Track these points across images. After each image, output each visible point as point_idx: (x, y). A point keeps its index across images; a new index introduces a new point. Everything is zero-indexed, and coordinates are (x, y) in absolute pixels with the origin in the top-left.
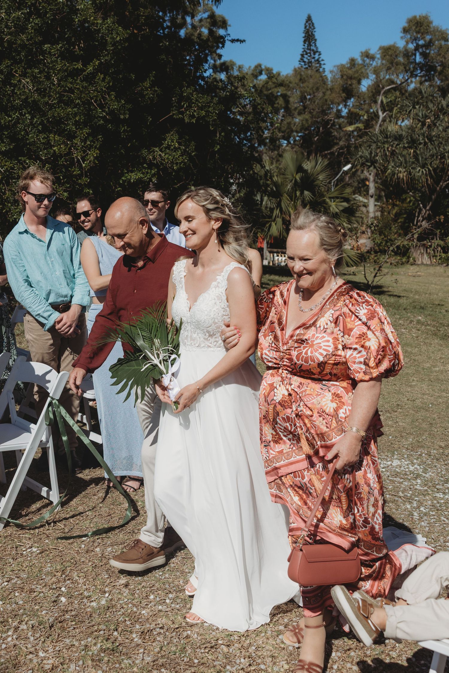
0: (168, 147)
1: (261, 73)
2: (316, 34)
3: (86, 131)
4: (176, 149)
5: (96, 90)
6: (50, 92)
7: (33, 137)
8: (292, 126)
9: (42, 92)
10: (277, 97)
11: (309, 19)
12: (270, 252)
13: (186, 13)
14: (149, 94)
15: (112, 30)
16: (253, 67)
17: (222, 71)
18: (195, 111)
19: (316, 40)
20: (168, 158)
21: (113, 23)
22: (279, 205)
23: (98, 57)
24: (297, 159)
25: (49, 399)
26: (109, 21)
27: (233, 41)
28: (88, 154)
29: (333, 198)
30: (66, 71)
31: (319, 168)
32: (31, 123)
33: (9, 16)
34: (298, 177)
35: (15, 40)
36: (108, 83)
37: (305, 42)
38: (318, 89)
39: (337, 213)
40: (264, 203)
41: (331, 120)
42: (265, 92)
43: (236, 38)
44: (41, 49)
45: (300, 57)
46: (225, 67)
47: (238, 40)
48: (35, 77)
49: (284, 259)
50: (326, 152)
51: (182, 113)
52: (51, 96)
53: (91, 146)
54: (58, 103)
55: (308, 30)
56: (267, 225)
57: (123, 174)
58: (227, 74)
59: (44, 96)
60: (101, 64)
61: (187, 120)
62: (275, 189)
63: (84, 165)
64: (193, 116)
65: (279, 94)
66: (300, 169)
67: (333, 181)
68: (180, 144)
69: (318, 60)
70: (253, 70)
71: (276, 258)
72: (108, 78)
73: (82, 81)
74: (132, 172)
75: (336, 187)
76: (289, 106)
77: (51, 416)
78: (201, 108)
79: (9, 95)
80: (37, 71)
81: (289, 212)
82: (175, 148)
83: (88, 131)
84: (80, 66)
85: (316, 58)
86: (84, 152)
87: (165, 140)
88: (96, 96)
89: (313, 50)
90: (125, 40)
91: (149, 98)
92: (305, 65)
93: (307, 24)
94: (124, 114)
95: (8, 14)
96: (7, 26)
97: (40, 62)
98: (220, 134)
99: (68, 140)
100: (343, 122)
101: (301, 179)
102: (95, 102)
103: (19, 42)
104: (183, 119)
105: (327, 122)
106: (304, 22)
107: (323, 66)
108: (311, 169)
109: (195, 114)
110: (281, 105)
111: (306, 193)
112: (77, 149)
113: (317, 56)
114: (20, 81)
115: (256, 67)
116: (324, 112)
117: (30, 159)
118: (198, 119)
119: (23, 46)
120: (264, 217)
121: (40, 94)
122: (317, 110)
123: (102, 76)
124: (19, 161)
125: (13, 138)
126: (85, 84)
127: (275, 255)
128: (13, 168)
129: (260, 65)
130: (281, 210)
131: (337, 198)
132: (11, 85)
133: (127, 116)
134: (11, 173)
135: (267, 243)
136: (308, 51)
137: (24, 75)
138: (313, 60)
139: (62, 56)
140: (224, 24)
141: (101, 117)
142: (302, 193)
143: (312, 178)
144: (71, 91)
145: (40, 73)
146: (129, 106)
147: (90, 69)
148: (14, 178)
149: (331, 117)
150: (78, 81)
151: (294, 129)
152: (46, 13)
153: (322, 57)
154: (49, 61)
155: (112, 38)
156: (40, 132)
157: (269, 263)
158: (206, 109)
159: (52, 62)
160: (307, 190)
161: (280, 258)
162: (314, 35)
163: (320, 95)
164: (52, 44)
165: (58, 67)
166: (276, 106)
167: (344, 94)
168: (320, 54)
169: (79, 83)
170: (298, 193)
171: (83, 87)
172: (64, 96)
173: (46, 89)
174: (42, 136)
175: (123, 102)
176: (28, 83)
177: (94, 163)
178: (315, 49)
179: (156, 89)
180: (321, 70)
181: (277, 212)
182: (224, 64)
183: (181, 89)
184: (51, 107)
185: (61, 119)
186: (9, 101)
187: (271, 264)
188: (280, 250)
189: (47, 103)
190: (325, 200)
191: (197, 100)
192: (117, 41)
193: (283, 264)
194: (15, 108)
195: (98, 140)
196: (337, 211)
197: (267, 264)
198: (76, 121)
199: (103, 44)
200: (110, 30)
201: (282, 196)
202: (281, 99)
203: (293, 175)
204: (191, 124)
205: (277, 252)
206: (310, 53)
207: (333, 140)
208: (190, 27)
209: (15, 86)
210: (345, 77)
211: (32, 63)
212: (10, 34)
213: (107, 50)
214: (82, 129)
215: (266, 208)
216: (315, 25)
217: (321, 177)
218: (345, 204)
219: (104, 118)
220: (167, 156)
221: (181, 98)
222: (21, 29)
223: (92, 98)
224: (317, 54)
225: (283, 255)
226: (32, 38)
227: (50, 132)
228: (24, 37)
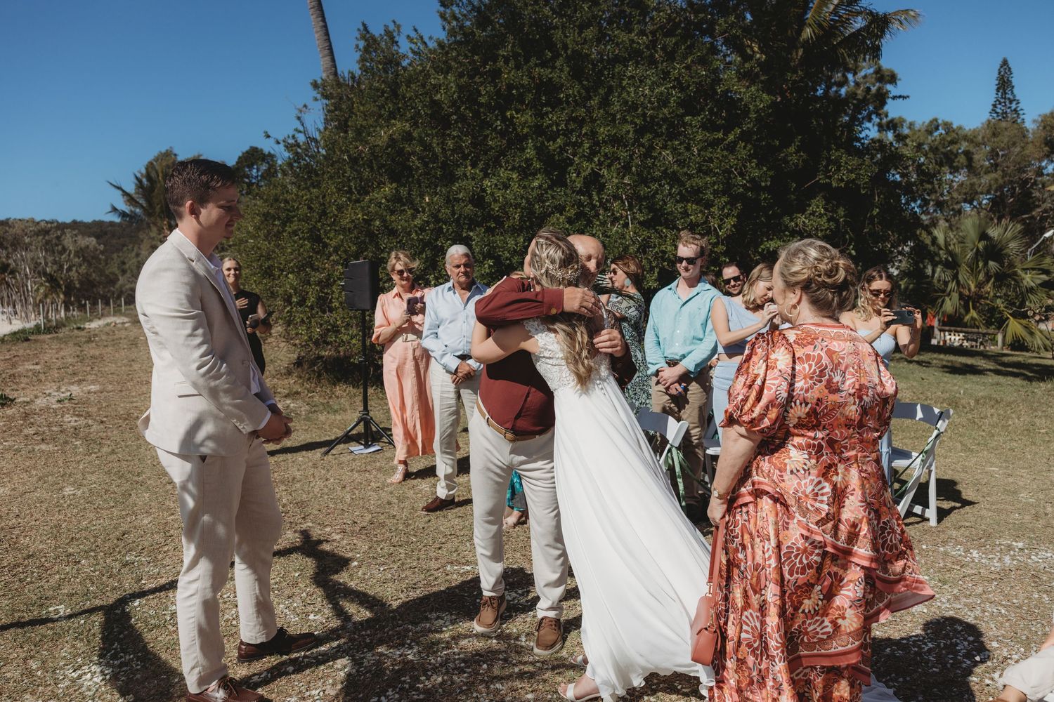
0: (813, 213)
1: (937, 128)
2: (1013, 80)
3: (724, 199)
4: (821, 216)
5: (737, 158)
6: (689, 162)
7: (670, 207)
8: (976, 187)
9: (681, 163)
10: (956, 155)
11: (1005, 63)
12: (940, 330)
13: (848, 70)
14: (794, 159)
15: (756, 98)
16: (927, 122)
17: (889, 129)
18: (844, 174)
19: (1013, 87)
20: (812, 225)
21: (758, 90)
22: (955, 277)
23: (739, 125)
24: (980, 225)
25: (668, 446)
26: (753, 89)
27: (894, 98)
28: (724, 223)
29: (1027, 269)
30: (706, 141)
31: (1009, 234)
32: (670, 194)
33: (653, 92)
34: (981, 246)
35: (658, 114)
36: (750, 151)
37: (998, 90)
38: (1014, 144)
39: (1032, 288)
40: (936, 275)
41: (1031, 179)
42: (943, 150)
43: (898, 95)
44: (683, 121)
45: (991, 107)
46: (893, 125)
47: (900, 97)
48: (675, 149)
49: (957, 338)
50: (1024, 216)
51: (830, 177)
52: (691, 166)
53: (729, 214)
54: (697, 173)
55: (1003, 76)
56: (940, 300)
57: (762, 242)
58: (894, 132)
59: (684, 167)
60: (743, 132)
61: (834, 184)
62: (950, 259)
63: (720, 233)
64: (842, 180)
65: (960, 151)
66: (983, 236)
67: (1029, 250)
68: (826, 209)
69: (1015, 110)
70: (927, 127)
71: (948, 337)
72: (749, 146)
73: (722, 150)
74: (772, 240)
75: (1034, 255)
76: (973, 165)
77: (670, 462)
78: (851, 171)
79: (649, 167)
80: (677, 143)
81: (969, 285)
82: (820, 214)
83: (726, 199)
84: (720, 135)
85: (1013, 108)
86: (721, 220)
87: (810, 206)
88: (737, 165)
89: (1009, 99)
90: (769, 107)
91: (793, 164)
92: (998, 116)
93: (1002, 69)
94: (766, 181)
95: (652, 90)
96: (650, 102)
97: (680, 134)
98: (879, 197)
99: (706, 208)
100: (1049, 180)
101: (986, 248)
102: (736, 170)
103: (661, 116)
104: (830, 184)
105: (1026, 181)
106: (999, 67)
107: (1022, 117)
108: (999, 236)
109: (844, 177)
110: (962, 164)
111: (991, 263)
112: (714, 218)
113: (1014, 106)
114: (660, 153)
115: (931, 122)
116: (1021, 170)
117: (666, 228)
118: (848, 182)
119: (665, 120)
120: (936, 291)
121: (679, 165)
122: (1012, 168)
123: (743, 144)
124: (656, 230)
125: (651, 208)
126: (725, 153)
127: (947, 333)
128: (650, 238)
129: (936, 120)
130: (958, 283)
131: (1033, 269)
132: (651, 157)
133: (769, 183)
134: (648, 242)
135: (939, 320)
136: (1003, 100)
137: (664, 147)
138: (1009, 110)
139: (704, 127)
140: (893, 79)
141: (741, 185)
142: (986, 264)
143: (999, 246)
144: (711, 160)
145: (680, 144)
146: (771, 173)
147: (731, 137)
148: (651, 247)
149: (1030, 175)
150: (719, 151)
151: (979, 190)
152: (689, 86)
153: (1021, 106)
154: (690, 132)
155: (756, 106)
156: (677, 202)
157: (939, 342)
158: (857, 171)
159: (693, 133)
160: (993, 261)
161: (953, 338)
162: (1010, 81)
163: (1018, 149)
164: (694, 116)
165: (699, 138)
166: (955, 164)
167: (1047, 148)
168: (1018, 103)
169: (719, 152)
170: (981, 264)
171: (723, 156)
172: (703, 165)
173: (685, 160)
174: (680, 205)
175: (765, 169)
176: (668, 155)
177: (731, 230)
178: (1011, 97)
179: (802, 154)
180: (1019, 121)
181: (952, 285)
182: (892, 121)
183: (829, 153)
184: (690, 177)
185: (699, 188)
186: (649, 173)
187: (941, 343)
188: (952, 328)
189: (686, 174)
190: (1016, 272)
191: (846, 163)
192: (761, 109)
193: (956, 344)
194: (654, 180)
195: (736, 208)
196: (1033, 284)
197: (936, 343)
198: (714, 190)
199: (746, 112)
200: (753, 98)
201: (959, 266)
202: (962, 156)
203: (974, 244)
204: (838, 188)
205: (950, 331)
206: (1005, 102)
207: (1034, 202)
208: (852, 84)
209: (655, 158)
210: (1048, 128)
211: (672, 136)
212: (653, 109)
213: (749, 118)
214: (720, 198)
215: (939, 281)
216: (1013, 70)
217: (1012, 245)
218: (1044, 277)
219: (744, 186)
220: (811, 222)
221: (830, 161)
222: (664, 102)
223: (731, 167)
224: (1015, 103)
225: (957, 334)
226: (673, 111)
227: (688, 201)
228: (666, 111)
